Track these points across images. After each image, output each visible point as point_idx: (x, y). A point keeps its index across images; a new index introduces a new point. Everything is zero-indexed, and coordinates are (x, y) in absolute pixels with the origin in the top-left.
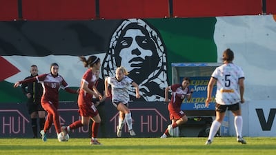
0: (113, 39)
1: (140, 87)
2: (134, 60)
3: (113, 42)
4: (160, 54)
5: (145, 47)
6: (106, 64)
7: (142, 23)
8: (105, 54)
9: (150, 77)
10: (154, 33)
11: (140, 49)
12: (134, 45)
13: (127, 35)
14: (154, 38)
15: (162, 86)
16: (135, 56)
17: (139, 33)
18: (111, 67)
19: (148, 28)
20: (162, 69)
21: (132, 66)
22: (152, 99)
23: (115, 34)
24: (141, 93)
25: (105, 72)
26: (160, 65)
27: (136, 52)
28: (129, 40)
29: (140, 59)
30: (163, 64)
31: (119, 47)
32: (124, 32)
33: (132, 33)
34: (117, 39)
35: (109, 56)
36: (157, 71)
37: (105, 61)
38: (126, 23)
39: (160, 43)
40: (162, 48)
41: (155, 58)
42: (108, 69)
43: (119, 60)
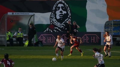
0: (54, 7)
1: (62, 24)
2: (60, 15)
3: (54, 8)
4: (69, 13)
6: (51, 16)
7: (63, 2)
8: (51, 13)
9: (65, 21)
10: (67, 5)
11: (63, 11)
12: (61, 10)
13: (58, 6)
14: (67, 7)
16: (61, 13)
17: (62, 5)
18: (53, 17)
19: (65, 4)
20: (69, 18)
21: (60, 17)
23: (55, 5)
24: (62, 26)
25: (51, 19)
26: (69, 16)
27: (61, 12)
28: (59, 8)
30: (70, 16)
31: (56, 10)
32: (57, 5)
33: (60, 5)
34: (55, 7)
35: (52, 13)
36: (68, 19)
37: (51, 15)
38: (58, 2)
39: (69, 9)
40: (69, 11)
41: (67, 14)
42: (52, 18)
43: (56, 15)
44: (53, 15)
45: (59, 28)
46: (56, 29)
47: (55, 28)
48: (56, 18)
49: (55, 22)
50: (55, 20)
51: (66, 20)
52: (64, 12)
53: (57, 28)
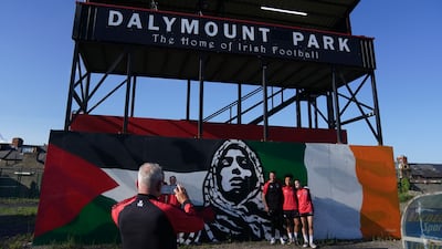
0: (215, 158)
1: (239, 206)
2: (234, 179)
3: (215, 161)
4: (258, 175)
5: (244, 167)
6: (207, 182)
7: (242, 144)
8: (206, 172)
10: (253, 155)
11: (241, 169)
13: (227, 155)
14: (253, 159)
15: (260, 206)
16: (235, 175)
17: (239, 153)
18: (212, 185)
19: (248, 150)
20: (260, 190)
21: (233, 185)
22: (250, 219)
23: (217, 153)
24: (239, 212)
25: (206, 190)
26: (258, 185)
27: (236, 171)
28: (230, 160)
29: (240, 179)
30: (262, 184)
31: (220, 166)
32: (225, 152)
33: (233, 153)
34: (219, 158)
35: (211, 174)
36: (255, 191)
37: (206, 179)
38: (227, 144)
39: (258, 164)
40: (260, 169)
41: (254, 178)
42: (209, 187)
43: (220, 178)
44: (213, 179)
45: (230, 217)
46: (221, 221)
47: (218, 217)
48: (221, 190)
49: (218, 201)
50: (219, 193)
51: (250, 196)
52: (246, 173)
53: (225, 218)
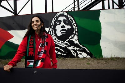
0: (53, 21)
1: (65, 43)
3: (53, 23)
4: (74, 27)
6: (50, 32)
7: (66, 14)
8: (49, 28)
9: (70, 38)
10: (71, 18)
11: (65, 25)
13: (59, 20)
14: (71, 20)
16: (63, 28)
17: (64, 18)
18: (52, 34)
20: (75, 34)
21: (61, 33)
23: (54, 19)
24: (66, 45)
26: (74, 32)
28: (60, 22)
30: (76, 32)
32: (57, 18)
33: (61, 18)
35: (51, 29)
36: (73, 35)
38: (58, 14)
39: (74, 22)
40: (75, 25)
41: (72, 29)
43: (55, 31)
44: (52, 31)
45: (61, 48)
46: (57, 50)
47: (56, 48)
48: (56, 35)
49: (55, 40)
50: (55, 37)
52: (68, 27)
53: (59, 48)
